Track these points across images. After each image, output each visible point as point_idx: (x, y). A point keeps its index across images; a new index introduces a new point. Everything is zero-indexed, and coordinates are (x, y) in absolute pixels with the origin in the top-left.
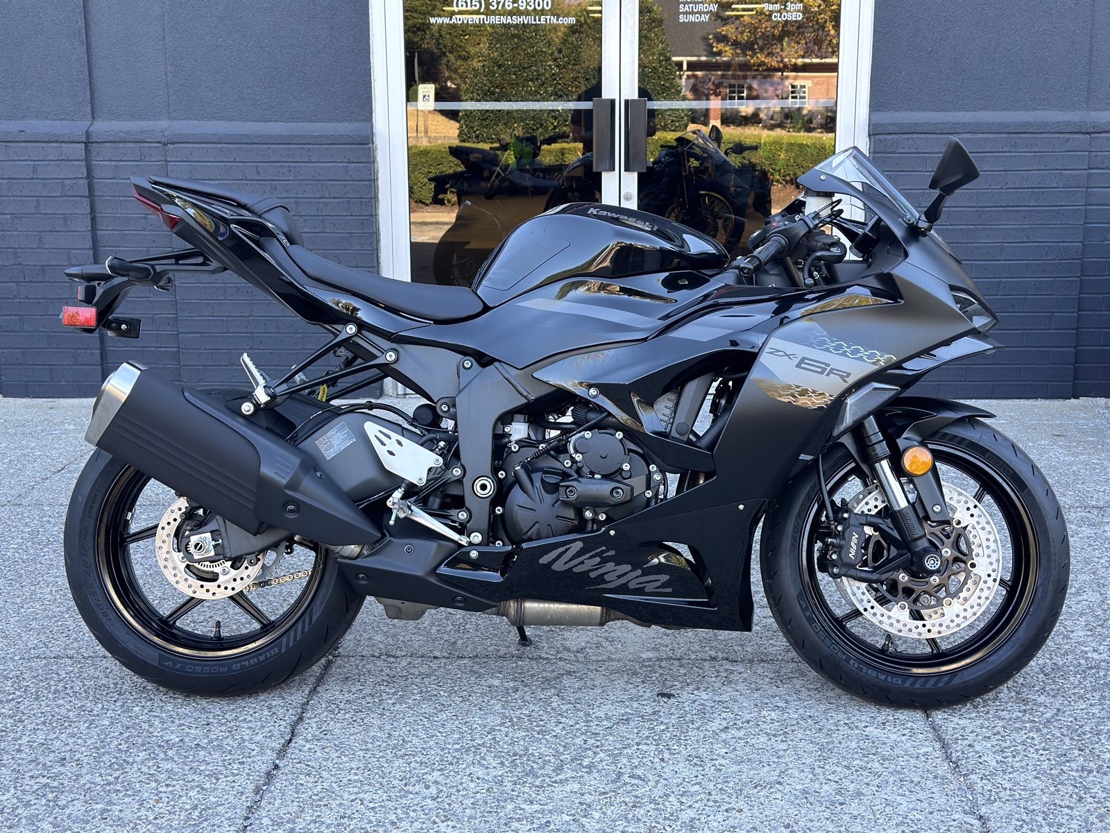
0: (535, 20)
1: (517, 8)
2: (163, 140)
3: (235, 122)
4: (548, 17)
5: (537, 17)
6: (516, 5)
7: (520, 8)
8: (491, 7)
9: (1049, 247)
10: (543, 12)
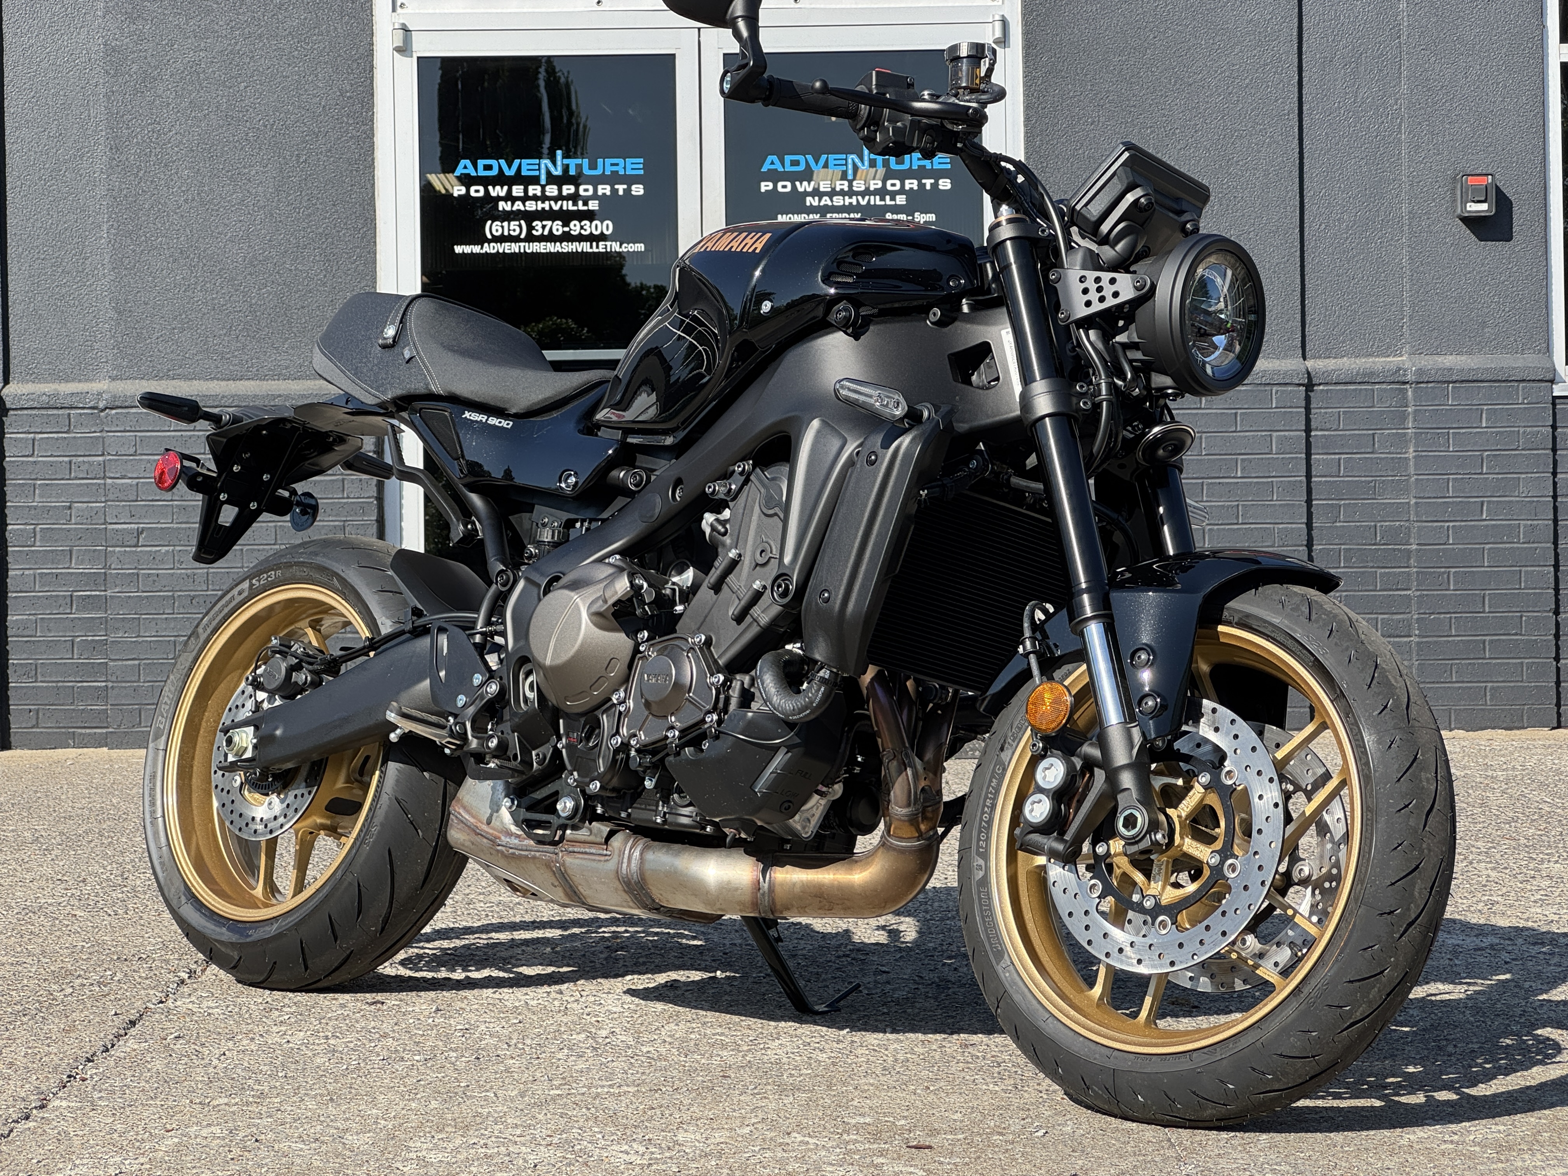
0: (591, 247)
1: (568, 233)
2: (101, 405)
3: (195, 382)
4: (609, 244)
5: (594, 244)
6: (566, 229)
7: (572, 232)
8: (534, 232)
9: (1265, 529)
10: (602, 237)
